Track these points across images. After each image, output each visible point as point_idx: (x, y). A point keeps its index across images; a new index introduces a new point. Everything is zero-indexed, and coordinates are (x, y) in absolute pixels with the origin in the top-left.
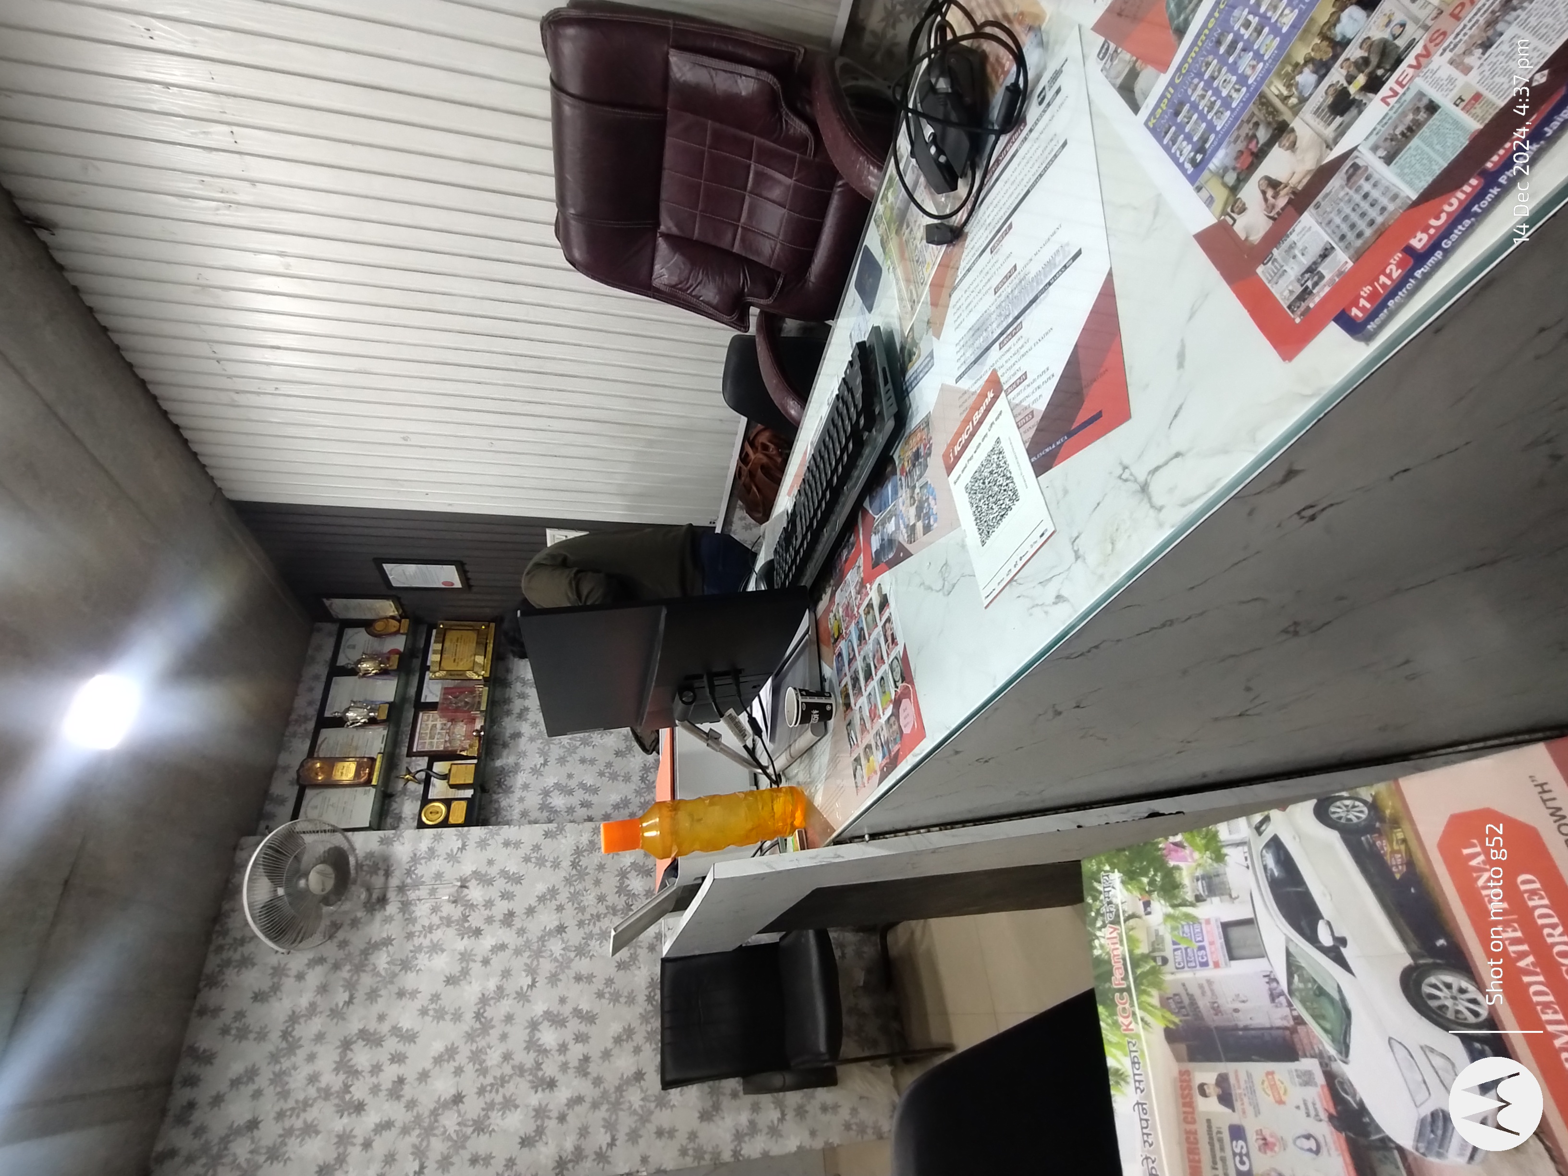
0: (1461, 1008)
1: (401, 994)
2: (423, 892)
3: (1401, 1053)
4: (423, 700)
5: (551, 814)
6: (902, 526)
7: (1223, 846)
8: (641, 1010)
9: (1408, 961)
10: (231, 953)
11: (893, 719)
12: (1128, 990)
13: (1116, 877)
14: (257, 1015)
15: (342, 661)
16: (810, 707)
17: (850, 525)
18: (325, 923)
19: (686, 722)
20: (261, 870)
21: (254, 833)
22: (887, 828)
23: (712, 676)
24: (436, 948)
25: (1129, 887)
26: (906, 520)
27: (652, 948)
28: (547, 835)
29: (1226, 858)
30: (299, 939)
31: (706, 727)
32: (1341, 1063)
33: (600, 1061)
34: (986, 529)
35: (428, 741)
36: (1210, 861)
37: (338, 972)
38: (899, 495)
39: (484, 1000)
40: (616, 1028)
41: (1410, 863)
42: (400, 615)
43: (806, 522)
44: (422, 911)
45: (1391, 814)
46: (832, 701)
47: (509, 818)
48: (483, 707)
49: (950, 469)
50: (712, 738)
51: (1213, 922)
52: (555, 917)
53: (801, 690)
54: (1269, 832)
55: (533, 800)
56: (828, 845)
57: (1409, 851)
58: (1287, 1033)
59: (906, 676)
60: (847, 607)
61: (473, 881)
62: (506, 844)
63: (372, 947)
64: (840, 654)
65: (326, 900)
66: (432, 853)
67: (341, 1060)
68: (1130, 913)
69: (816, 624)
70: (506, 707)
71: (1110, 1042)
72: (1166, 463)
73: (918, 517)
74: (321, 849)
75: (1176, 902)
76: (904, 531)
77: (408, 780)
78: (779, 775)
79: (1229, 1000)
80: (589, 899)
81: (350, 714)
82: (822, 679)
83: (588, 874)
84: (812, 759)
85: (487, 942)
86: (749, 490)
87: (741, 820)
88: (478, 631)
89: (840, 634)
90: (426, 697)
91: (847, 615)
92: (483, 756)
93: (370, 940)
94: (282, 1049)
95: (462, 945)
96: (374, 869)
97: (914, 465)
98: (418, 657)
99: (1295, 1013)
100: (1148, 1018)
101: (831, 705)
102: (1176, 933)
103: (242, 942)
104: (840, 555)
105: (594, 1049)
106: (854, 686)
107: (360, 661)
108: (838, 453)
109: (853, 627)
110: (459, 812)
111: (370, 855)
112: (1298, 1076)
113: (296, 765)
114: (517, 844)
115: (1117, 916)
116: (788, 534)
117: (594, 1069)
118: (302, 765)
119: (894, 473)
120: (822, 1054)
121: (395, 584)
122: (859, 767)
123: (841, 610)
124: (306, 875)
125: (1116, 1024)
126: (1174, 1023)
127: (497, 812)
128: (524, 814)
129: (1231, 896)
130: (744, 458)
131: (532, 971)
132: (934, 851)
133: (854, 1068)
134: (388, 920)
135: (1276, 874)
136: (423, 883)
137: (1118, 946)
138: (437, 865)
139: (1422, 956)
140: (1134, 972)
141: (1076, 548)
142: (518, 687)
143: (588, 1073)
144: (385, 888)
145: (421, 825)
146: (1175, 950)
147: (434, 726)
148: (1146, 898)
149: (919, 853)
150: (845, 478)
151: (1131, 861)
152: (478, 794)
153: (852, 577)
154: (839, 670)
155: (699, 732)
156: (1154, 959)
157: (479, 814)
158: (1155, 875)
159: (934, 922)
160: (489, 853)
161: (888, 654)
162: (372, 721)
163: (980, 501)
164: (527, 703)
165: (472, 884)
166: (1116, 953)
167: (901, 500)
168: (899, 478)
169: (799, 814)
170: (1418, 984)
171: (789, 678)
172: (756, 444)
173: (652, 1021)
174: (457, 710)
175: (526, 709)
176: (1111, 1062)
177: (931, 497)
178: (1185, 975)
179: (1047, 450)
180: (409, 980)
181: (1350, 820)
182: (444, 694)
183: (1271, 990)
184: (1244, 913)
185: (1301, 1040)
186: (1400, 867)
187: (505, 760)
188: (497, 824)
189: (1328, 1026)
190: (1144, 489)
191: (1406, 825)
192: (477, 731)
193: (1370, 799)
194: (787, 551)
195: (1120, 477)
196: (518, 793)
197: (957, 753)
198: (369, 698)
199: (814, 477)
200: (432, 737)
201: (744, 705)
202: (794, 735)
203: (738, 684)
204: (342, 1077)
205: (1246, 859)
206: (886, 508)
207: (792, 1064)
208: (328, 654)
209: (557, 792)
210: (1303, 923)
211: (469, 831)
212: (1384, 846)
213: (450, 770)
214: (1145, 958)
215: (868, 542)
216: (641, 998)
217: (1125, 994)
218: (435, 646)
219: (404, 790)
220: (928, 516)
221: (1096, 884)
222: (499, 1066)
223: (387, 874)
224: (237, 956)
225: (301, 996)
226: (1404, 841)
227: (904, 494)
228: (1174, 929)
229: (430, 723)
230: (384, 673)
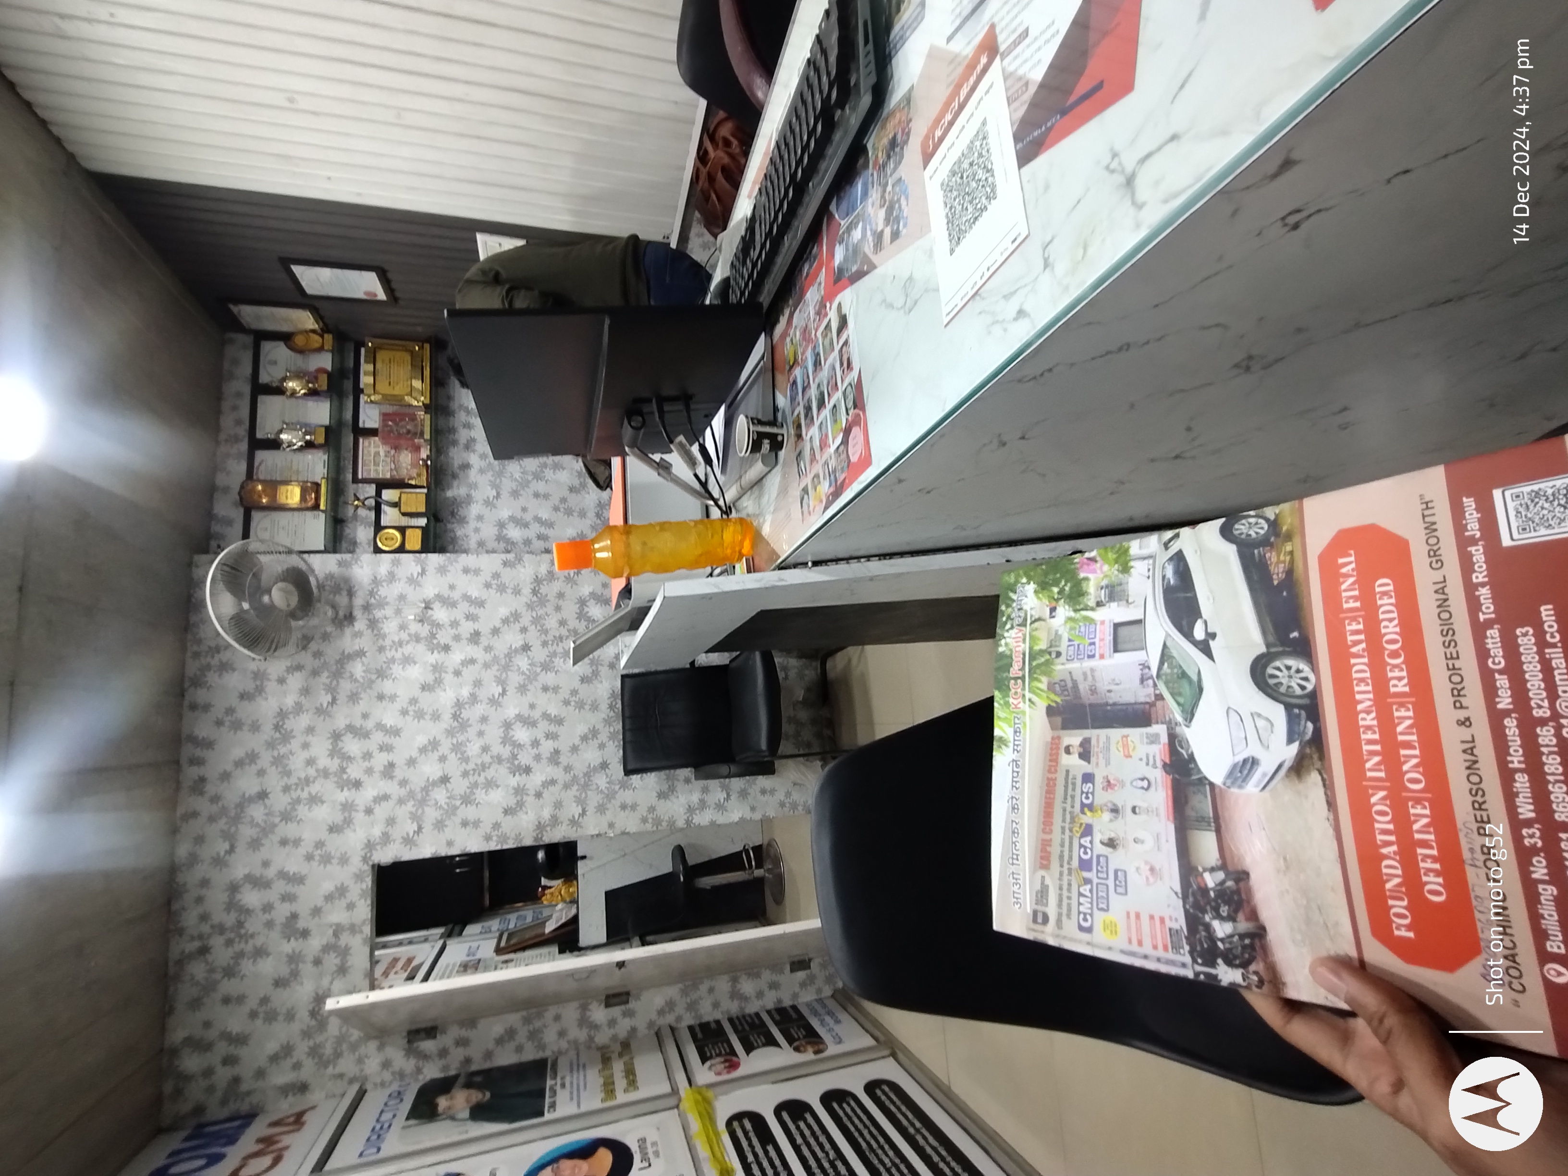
0: (1294, 684)
1: (381, 697)
2: (388, 611)
3: (1234, 717)
4: (361, 425)
5: (509, 546)
6: (869, 233)
7: (1130, 560)
8: (604, 716)
9: (1263, 649)
10: (209, 659)
11: (842, 448)
12: (1023, 678)
13: (1031, 587)
14: (245, 710)
15: (264, 378)
16: (761, 436)
17: (813, 234)
18: (296, 636)
19: (636, 449)
20: (221, 586)
21: (206, 551)
22: (828, 557)
23: (662, 401)
24: (408, 660)
25: (1040, 595)
26: (874, 227)
27: (612, 666)
28: (505, 564)
29: (1132, 570)
30: (274, 647)
31: (657, 457)
32: (1184, 727)
33: (569, 754)
34: (956, 235)
35: (372, 468)
36: (1116, 572)
37: (317, 678)
38: (869, 194)
39: (459, 704)
40: (582, 729)
41: (1290, 572)
42: (322, 329)
43: (765, 228)
44: (390, 627)
45: (1287, 530)
46: (784, 431)
47: (466, 546)
48: (427, 436)
49: (927, 157)
50: (664, 468)
51: (1107, 624)
52: (519, 637)
53: (752, 419)
54: (1174, 548)
55: (489, 531)
56: (774, 570)
57: (1292, 561)
58: (1147, 706)
59: (859, 403)
60: (805, 331)
61: (437, 603)
62: (466, 571)
63: (345, 659)
64: (795, 382)
65: (293, 615)
66: (392, 577)
67: (334, 748)
68: (1037, 617)
69: (772, 350)
70: (451, 436)
71: (999, 718)
72: (1159, 149)
73: (887, 221)
74: (279, 569)
75: (1078, 607)
76: (871, 239)
77: (357, 507)
78: (730, 508)
79: (1106, 683)
80: (552, 623)
81: (284, 436)
82: (776, 409)
83: (548, 601)
84: (761, 490)
85: (456, 657)
86: (707, 199)
87: (691, 546)
88: (412, 353)
89: (795, 360)
90: (364, 422)
91: (804, 339)
92: (433, 485)
93: (344, 652)
94: (276, 739)
95: (433, 658)
96: (337, 589)
97: (889, 157)
98: (349, 378)
99: (1157, 692)
100: (1035, 699)
101: (783, 435)
102: (1073, 632)
103: (217, 650)
104: (801, 271)
105: (564, 744)
106: (806, 416)
107: (284, 379)
108: (805, 138)
109: (809, 354)
110: (414, 540)
111: (330, 576)
112: (1147, 738)
113: (236, 488)
114: (477, 572)
115: (1025, 619)
116: (747, 243)
117: (564, 760)
118: (242, 487)
119: (866, 166)
120: (763, 751)
121: (309, 291)
122: (806, 497)
123: (798, 333)
124: (269, 592)
125: (1007, 704)
126: (1056, 702)
127: (454, 540)
128: (481, 544)
129: (1127, 601)
130: (702, 156)
131: (502, 682)
132: (871, 579)
133: (790, 762)
134: (358, 634)
135: (1172, 582)
136: (387, 604)
137: (1021, 644)
138: (398, 588)
139: (1274, 646)
140: (1030, 664)
141: (1046, 255)
142: (462, 416)
143: (560, 763)
144: (351, 607)
145: (377, 550)
146: (1069, 646)
147: (377, 454)
148: (1054, 604)
149: (856, 580)
150: (811, 171)
151: (1046, 574)
152: (432, 523)
153: (812, 296)
154: (793, 399)
155: (650, 462)
156: (1050, 653)
157: (435, 543)
158: (1066, 585)
159: (869, 649)
160: (450, 578)
161: (842, 381)
162: (309, 445)
163: (955, 200)
164: (473, 434)
165: (436, 606)
166: (1017, 649)
167: (870, 201)
168: (871, 173)
169: (747, 544)
170: (1265, 667)
171: (742, 407)
172: (717, 137)
173: (614, 724)
174: (400, 435)
175: (473, 440)
176: (997, 732)
177: (903, 198)
178: (1074, 666)
179: (1036, 134)
180: (387, 687)
181: (1250, 535)
182: (384, 420)
183: (1142, 675)
184: (1137, 615)
185: (1157, 712)
186: (1280, 575)
187: (456, 491)
188: (454, 551)
189: (1181, 700)
190: (1130, 182)
191: (1297, 540)
192: (423, 460)
193: (1272, 517)
194: (744, 263)
195: (1107, 168)
196: (472, 524)
197: (900, 481)
198: (302, 420)
199: (776, 170)
200: (376, 464)
201: (696, 435)
202: (746, 463)
203: (688, 409)
204: (337, 761)
205: (1149, 570)
206: (854, 210)
207: (737, 759)
208: (247, 369)
209: (512, 525)
210: (1184, 623)
211: (426, 557)
212: (1272, 557)
213: (400, 498)
214: (1042, 652)
215: (831, 254)
216: (604, 706)
217: (1019, 681)
218: (366, 366)
219: (355, 517)
220: (897, 220)
221: (1012, 595)
222: (480, 756)
223: (351, 594)
224: (215, 662)
225: (286, 697)
226: (1291, 553)
227: (875, 195)
228: (1071, 629)
229: (373, 450)
230: (313, 393)
